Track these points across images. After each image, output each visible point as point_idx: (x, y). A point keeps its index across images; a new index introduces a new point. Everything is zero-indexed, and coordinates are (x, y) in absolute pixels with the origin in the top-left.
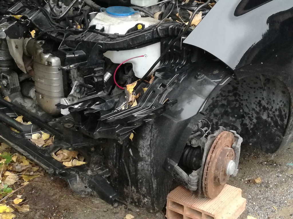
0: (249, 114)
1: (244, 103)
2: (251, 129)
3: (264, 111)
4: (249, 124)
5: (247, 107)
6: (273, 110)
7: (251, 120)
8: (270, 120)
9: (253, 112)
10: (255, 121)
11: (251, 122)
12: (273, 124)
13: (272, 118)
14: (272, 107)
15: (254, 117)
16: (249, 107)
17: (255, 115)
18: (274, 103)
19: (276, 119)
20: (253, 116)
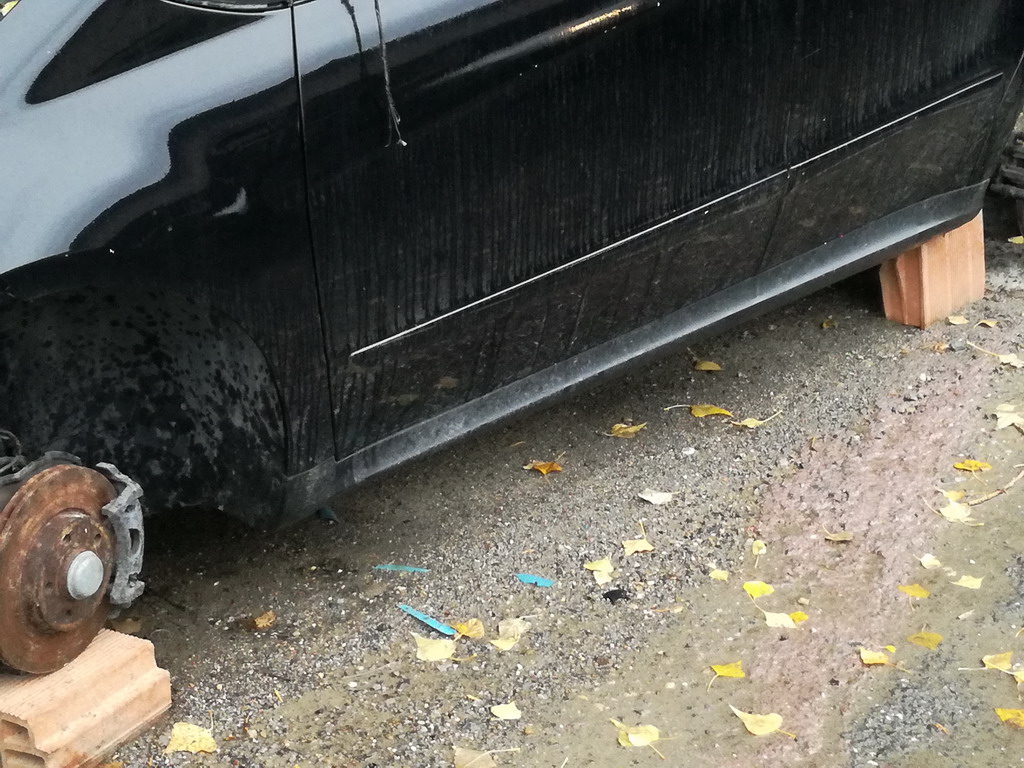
0: (201, 415)
1: (185, 382)
2: (216, 461)
3: (234, 403)
4: (208, 447)
5: (193, 393)
6: (251, 395)
7: (210, 433)
8: (249, 427)
9: (210, 408)
10: (218, 434)
11: (211, 440)
12: (258, 441)
13: (253, 421)
14: (247, 389)
15: (215, 423)
16: (197, 394)
17: (215, 417)
18: (248, 376)
19: (262, 424)
20: (211, 422)
